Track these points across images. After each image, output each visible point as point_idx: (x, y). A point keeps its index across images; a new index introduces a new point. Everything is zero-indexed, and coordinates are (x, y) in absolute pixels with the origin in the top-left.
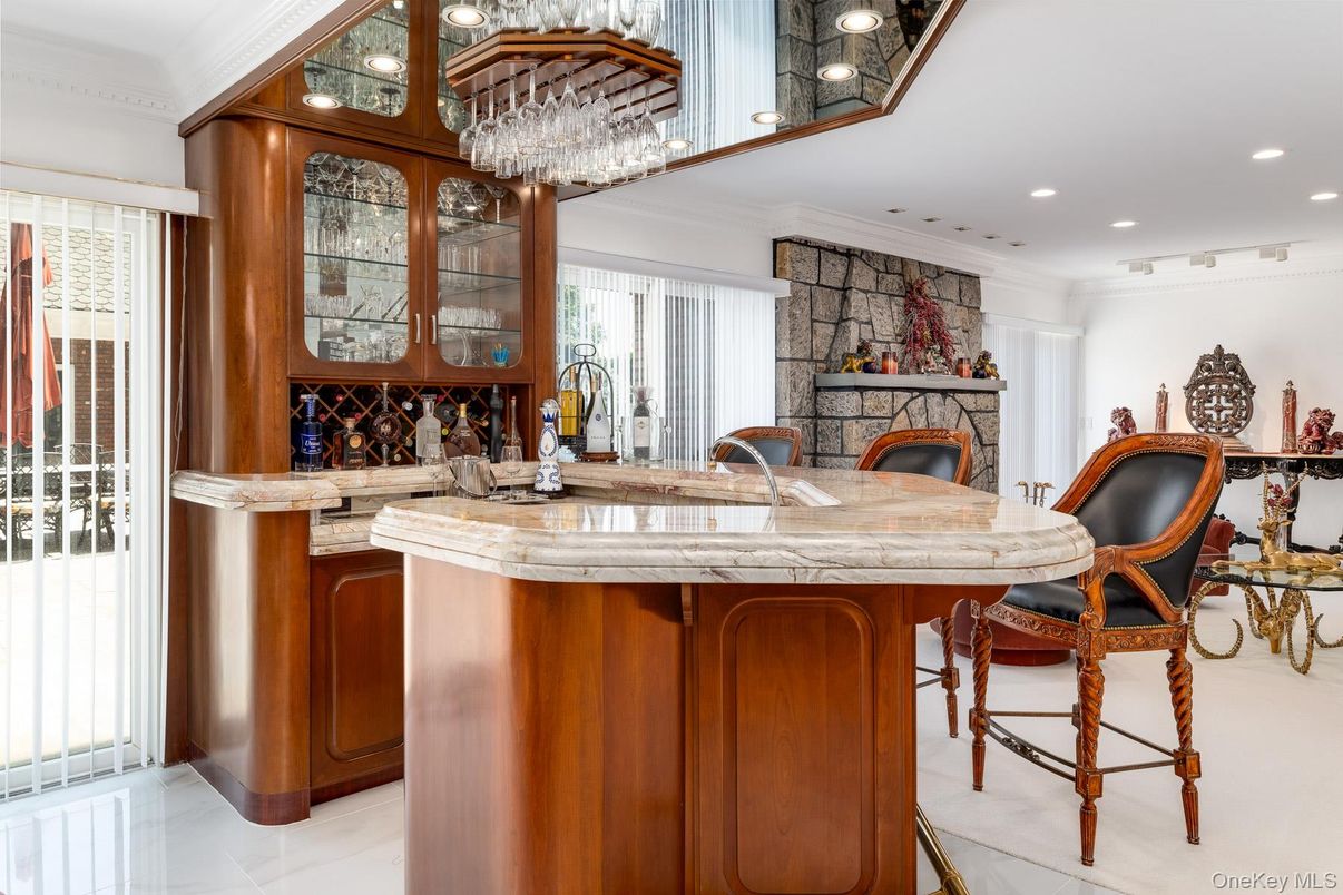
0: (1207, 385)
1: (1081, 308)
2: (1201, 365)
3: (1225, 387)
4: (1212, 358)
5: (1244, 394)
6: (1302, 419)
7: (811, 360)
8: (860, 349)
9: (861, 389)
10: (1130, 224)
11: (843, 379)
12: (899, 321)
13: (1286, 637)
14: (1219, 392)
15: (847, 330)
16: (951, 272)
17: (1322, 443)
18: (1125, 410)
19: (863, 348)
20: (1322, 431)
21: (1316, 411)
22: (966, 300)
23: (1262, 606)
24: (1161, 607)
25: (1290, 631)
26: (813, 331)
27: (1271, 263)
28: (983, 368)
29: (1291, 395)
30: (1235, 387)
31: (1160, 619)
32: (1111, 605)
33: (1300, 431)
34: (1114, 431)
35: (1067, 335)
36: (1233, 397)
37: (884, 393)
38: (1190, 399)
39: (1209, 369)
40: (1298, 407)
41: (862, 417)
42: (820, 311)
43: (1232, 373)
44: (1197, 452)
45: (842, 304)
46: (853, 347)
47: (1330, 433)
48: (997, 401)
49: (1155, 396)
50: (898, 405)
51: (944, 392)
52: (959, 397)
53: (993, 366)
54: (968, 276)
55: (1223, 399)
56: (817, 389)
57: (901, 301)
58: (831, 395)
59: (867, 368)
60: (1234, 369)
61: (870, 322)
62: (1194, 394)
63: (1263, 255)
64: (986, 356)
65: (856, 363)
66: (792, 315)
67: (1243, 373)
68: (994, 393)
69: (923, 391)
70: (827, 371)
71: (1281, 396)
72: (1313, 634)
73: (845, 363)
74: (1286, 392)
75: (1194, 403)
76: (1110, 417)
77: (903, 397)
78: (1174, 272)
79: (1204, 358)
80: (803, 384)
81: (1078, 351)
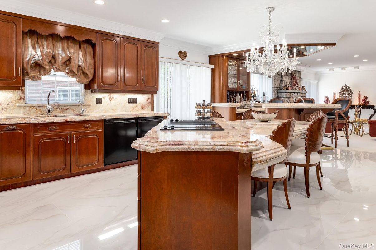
0: (343, 92)
1: (318, 77)
2: (342, 88)
3: (347, 92)
4: (344, 87)
5: (350, 94)
6: (362, 98)
7: (277, 87)
8: (285, 86)
9: (286, 92)
10: (332, 63)
11: (283, 91)
12: (290, 80)
13: (359, 132)
14: (346, 93)
15: (282, 82)
16: (297, 71)
17: (365, 103)
18: (327, 97)
19: (286, 85)
20: (365, 100)
21: (364, 97)
22: (299, 76)
23: (355, 127)
24: (344, 118)
25: (359, 131)
26: (277, 82)
27: (356, 69)
28: (303, 89)
29: (359, 94)
30: (349, 92)
31: (344, 119)
32: (339, 117)
33: (361, 100)
34: (325, 101)
35: (315, 82)
36: (348, 94)
37: (289, 93)
38: (340, 95)
39: (344, 89)
40: (361, 96)
41: (286, 97)
42: (278, 79)
43: (348, 90)
44: (348, 100)
45: (281, 78)
46: (284, 85)
47: (367, 101)
48: (305, 95)
49: (333, 94)
50: (291, 95)
51: (298, 93)
52: (300, 94)
53: (305, 88)
54: (299, 71)
55: (346, 95)
56: (278, 92)
57: (290, 77)
58: (280, 93)
59: (287, 89)
60: (349, 89)
61: (286, 81)
62: (341, 94)
63: (354, 68)
64: (303, 87)
65: (285, 88)
66: (274, 80)
67: (350, 90)
68: (305, 93)
69: (295, 93)
70: (279, 89)
71: (358, 94)
72: (363, 131)
73: (283, 88)
74: (359, 93)
75: (341, 95)
76: (324, 98)
77: (292, 94)
78: (338, 70)
79: (343, 87)
80: (276, 92)
81: (317, 85)
